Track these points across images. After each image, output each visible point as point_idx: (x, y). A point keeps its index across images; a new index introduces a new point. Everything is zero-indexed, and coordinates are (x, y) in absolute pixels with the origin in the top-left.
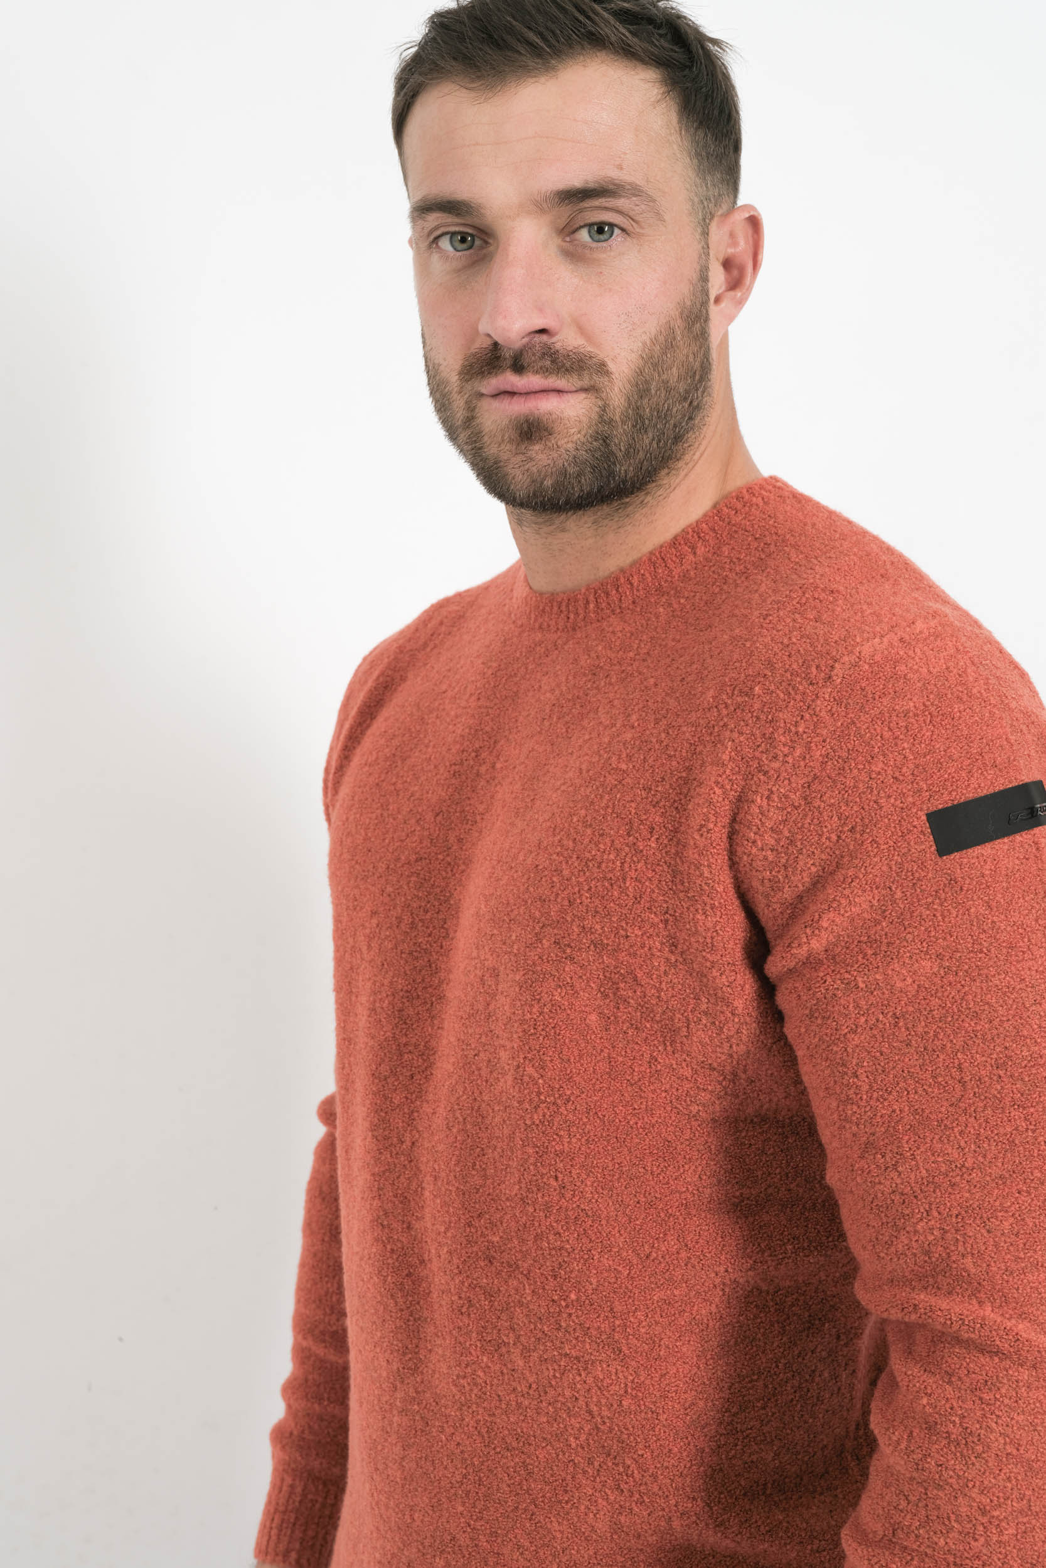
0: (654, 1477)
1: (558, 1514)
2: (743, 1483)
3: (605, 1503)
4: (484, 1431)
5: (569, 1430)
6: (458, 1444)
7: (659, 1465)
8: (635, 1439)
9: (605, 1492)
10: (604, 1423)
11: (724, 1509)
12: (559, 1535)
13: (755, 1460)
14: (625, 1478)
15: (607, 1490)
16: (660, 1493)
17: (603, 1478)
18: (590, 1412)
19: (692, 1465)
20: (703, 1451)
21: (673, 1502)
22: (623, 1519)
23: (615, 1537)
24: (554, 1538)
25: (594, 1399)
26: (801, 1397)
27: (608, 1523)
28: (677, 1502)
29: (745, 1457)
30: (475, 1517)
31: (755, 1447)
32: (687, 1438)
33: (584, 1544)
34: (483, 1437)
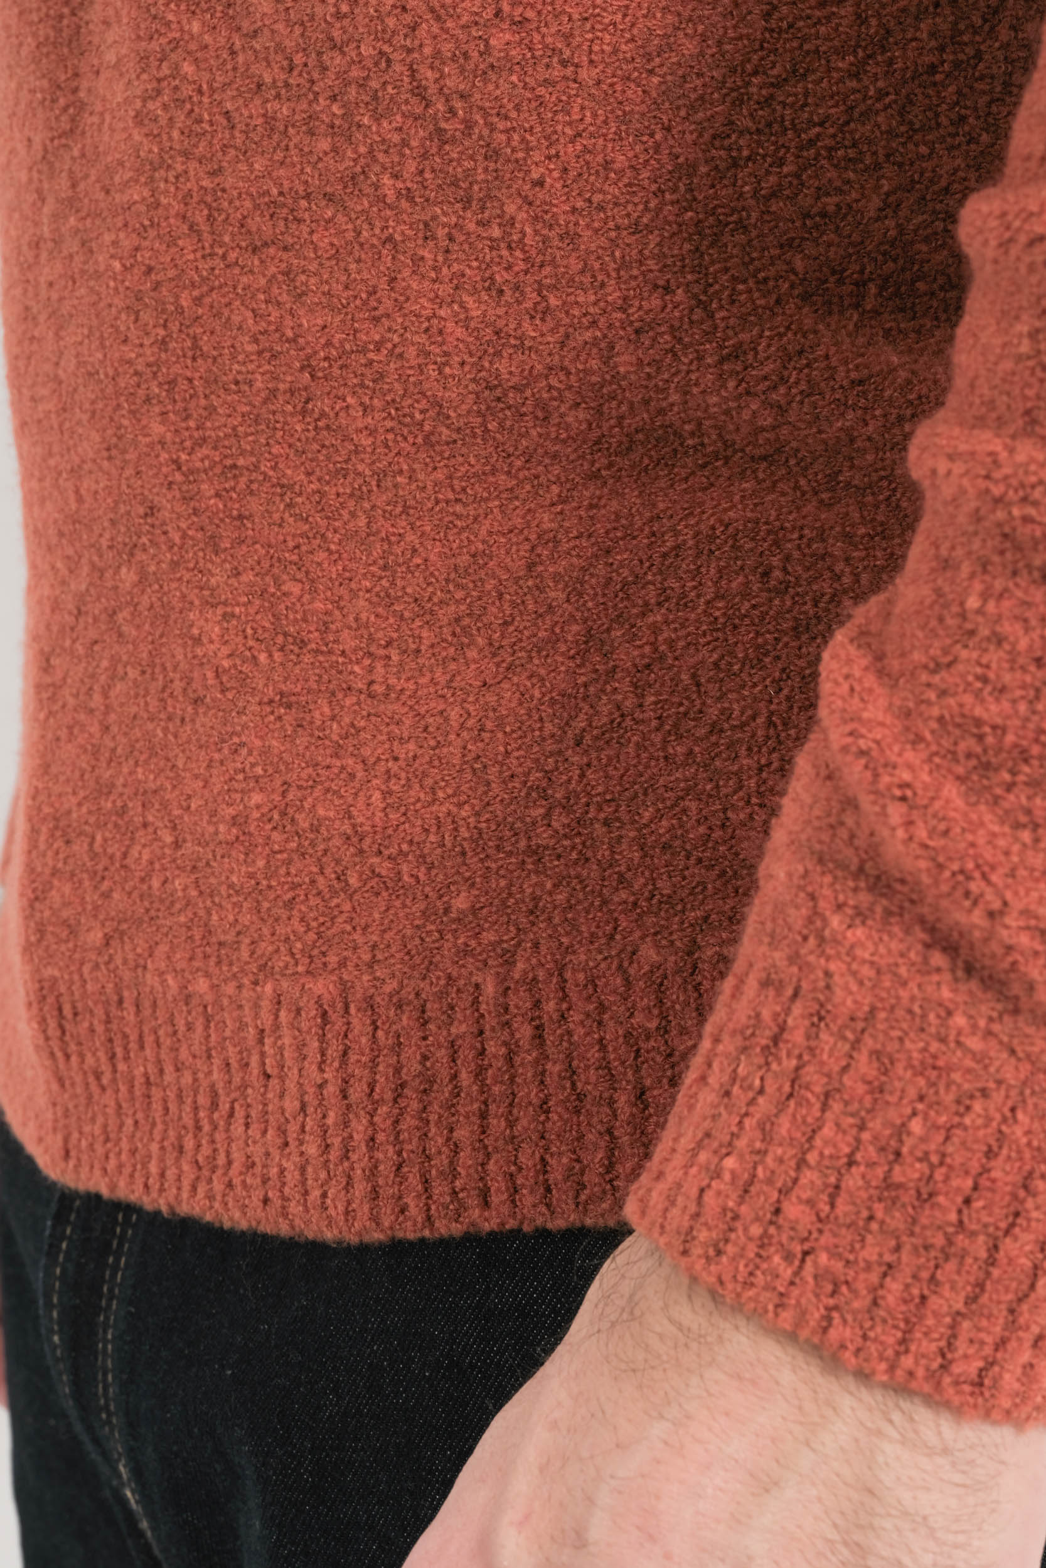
0: (570, 237)
1: (362, 385)
2: (799, 264)
3: (460, 332)
4: (200, 217)
5: (381, 157)
6: (150, 270)
7: (580, 204)
8: (523, 140)
9: (462, 305)
10: (452, 111)
11: (743, 318)
12: (367, 442)
13: (831, 209)
14: (505, 253)
15: (466, 298)
16: (587, 280)
17: (456, 267)
18: (419, 92)
19: (663, 203)
20: (691, 168)
21: (614, 296)
22: (502, 366)
23: (492, 426)
24: (356, 452)
25: (427, 51)
26: (957, 64)
27: (472, 387)
28: (625, 299)
29: (805, 200)
30: (188, 444)
31: (832, 174)
32: (652, 135)
33: (422, 455)
34: (199, 233)
